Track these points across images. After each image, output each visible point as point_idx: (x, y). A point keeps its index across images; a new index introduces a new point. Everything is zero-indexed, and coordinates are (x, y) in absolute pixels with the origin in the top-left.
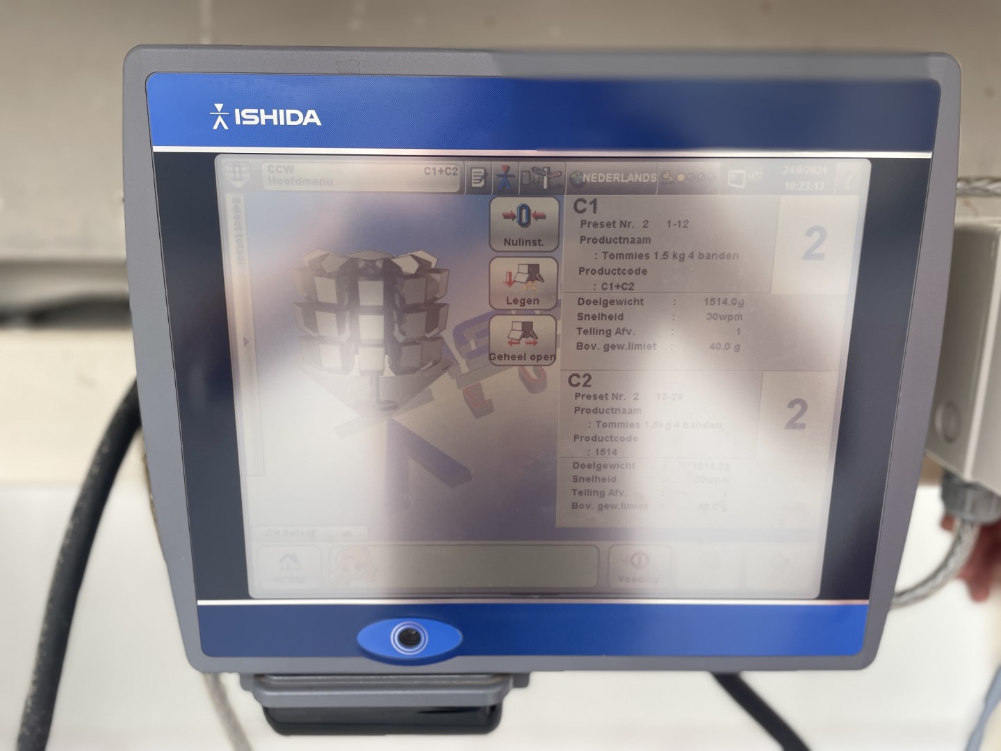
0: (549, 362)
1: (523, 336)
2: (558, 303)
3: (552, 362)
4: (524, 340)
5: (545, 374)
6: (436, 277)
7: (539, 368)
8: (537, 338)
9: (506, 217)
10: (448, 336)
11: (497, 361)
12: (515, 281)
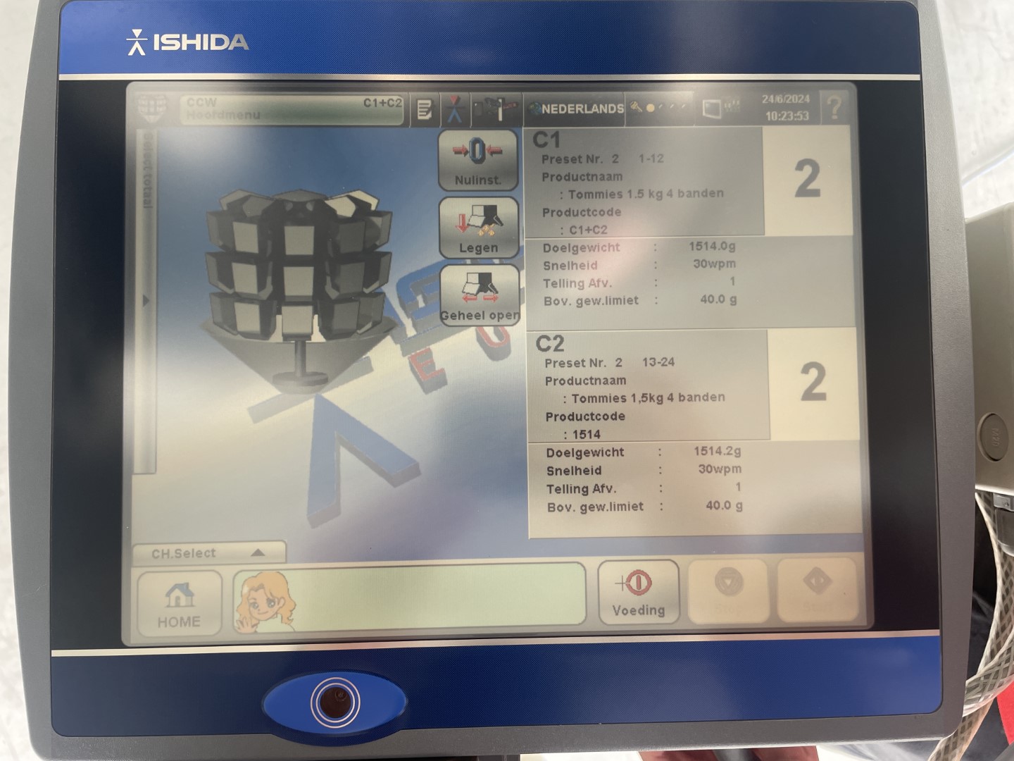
0: (512, 321)
1: (479, 290)
2: (519, 249)
3: (516, 320)
4: (482, 294)
5: (508, 336)
6: (378, 221)
7: (500, 328)
8: (497, 292)
9: (457, 152)
10: (390, 291)
11: (449, 322)
12: (468, 225)
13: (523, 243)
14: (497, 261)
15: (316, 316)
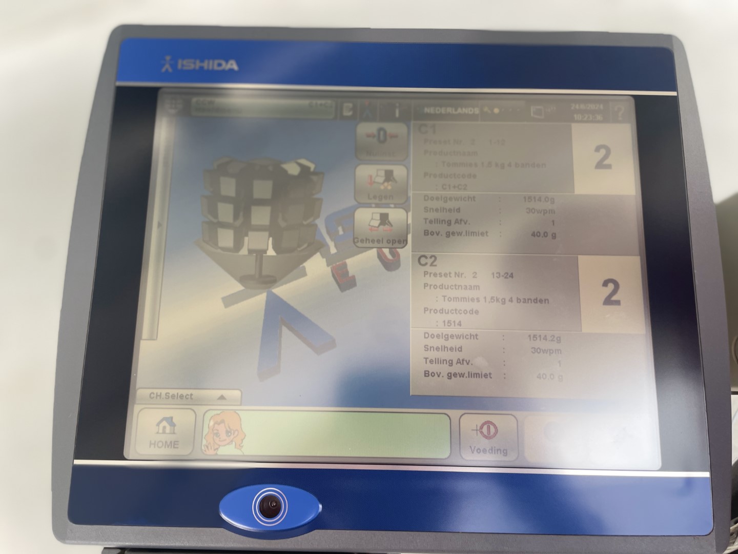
0: (402, 245)
1: (380, 224)
2: (408, 199)
4: (381, 227)
5: (399, 255)
6: (315, 178)
7: (393, 250)
8: (392, 226)
9: (368, 136)
10: (321, 223)
11: (359, 244)
12: (374, 182)
13: (411, 194)
14: (392, 206)
15: (271, 239)
